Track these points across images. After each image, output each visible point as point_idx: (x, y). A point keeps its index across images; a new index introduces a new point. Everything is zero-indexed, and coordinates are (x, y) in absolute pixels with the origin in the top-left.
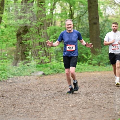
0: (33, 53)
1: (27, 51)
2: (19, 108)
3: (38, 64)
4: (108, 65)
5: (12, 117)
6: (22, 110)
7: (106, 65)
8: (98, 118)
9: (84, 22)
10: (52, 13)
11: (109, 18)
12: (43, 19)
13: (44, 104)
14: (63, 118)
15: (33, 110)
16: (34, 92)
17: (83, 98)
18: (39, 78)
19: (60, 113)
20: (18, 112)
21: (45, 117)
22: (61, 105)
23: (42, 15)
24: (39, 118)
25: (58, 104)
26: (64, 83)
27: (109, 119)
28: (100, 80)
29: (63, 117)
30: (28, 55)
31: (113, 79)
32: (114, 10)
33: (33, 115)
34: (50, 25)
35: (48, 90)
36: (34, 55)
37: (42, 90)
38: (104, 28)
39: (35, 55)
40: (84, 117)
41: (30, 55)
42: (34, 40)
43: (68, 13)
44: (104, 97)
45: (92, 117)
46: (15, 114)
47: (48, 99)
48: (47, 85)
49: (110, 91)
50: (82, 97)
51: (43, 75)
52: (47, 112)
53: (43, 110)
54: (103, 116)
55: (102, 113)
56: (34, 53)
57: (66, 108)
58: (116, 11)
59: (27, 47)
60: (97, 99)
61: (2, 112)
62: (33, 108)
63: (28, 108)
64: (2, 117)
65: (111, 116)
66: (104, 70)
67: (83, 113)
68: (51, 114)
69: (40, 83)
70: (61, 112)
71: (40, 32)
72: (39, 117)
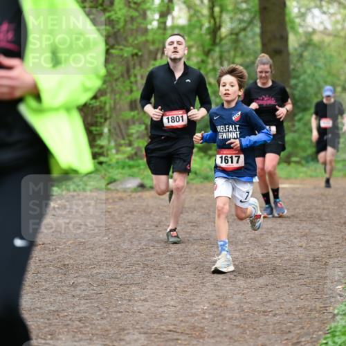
0: (113, 131)
1: (99, 124)
2: (77, 275)
3: (127, 160)
4: (312, 163)
5: (58, 298)
6: (85, 280)
7: (307, 162)
8: (285, 303)
9: (248, 49)
10: (165, 23)
11: (316, 38)
12: (141, 39)
13: (142, 265)
14: (193, 301)
15: (113, 281)
16: (118, 234)
17: (246, 250)
18: (130, 196)
19: (184, 288)
20: (74, 285)
21: (146, 300)
22: (188, 268)
23: (137, 30)
24: (130, 303)
25: (180, 266)
26: (195, 209)
27: (314, 305)
28: (291, 201)
29: (194, 299)
30: (101, 134)
31: (324, 198)
32: (330, 17)
33: (113, 293)
34: (159, 56)
35: (153, 227)
36: (117, 135)
37: (137, 228)
38: (302, 63)
39: (120, 135)
40: (249, 300)
41: (104, 134)
42: (115, 94)
43: (206, 25)
44: (301, 247)
45: (270, 301)
46: (65, 293)
47: (153, 251)
48: (152, 215)
49: (316, 231)
50: (242, 247)
51: (139, 189)
52: (152, 286)
53: (140, 281)
54: (299, 297)
55: (295, 289)
56: (115, 129)
57: (201, 276)
58: (333, 19)
59: (98, 115)
60: (283, 253)
61: (33, 285)
62: (114, 276)
63: (99, 277)
64: (31, 299)
65: (319, 296)
66: (301, 175)
67: (246, 288)
68: (161, 291)
69: (131, 209)
70: (187, 287)
71: (133, 75)
72: (130, 301)
